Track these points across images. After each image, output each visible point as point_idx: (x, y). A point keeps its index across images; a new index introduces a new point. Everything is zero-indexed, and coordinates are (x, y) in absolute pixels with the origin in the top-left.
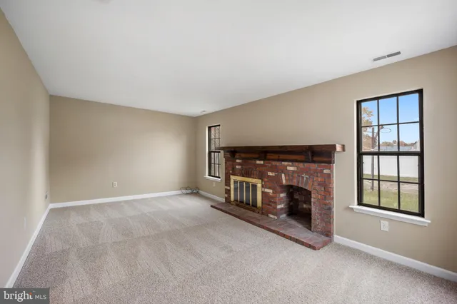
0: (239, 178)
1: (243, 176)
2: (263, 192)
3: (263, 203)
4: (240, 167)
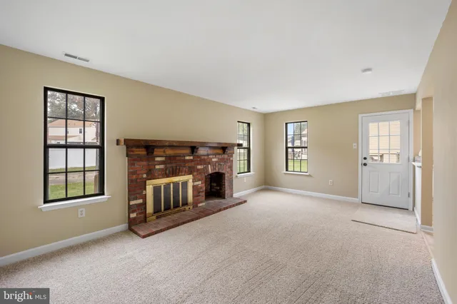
0: (162, 182)
1: (168, 177)
2: (193, 186)
3: (194, 196)
4: (162, 166)
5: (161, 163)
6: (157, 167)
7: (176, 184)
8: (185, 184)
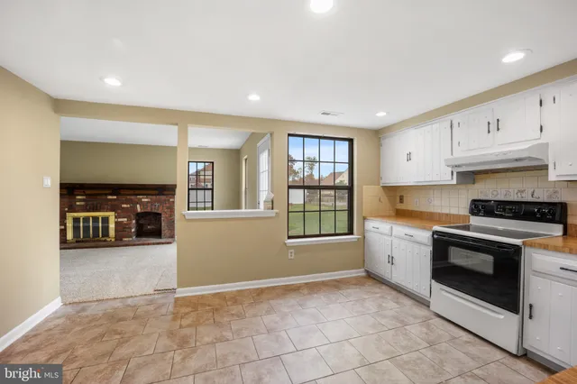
0: (82, 215)
1: (88, 212)
2: (116, 223)
3: (116, 231)
4: (83, 203)
5: (80, 200)
6: (78, 203)
7: (96, 219)
8: (106, 220)
